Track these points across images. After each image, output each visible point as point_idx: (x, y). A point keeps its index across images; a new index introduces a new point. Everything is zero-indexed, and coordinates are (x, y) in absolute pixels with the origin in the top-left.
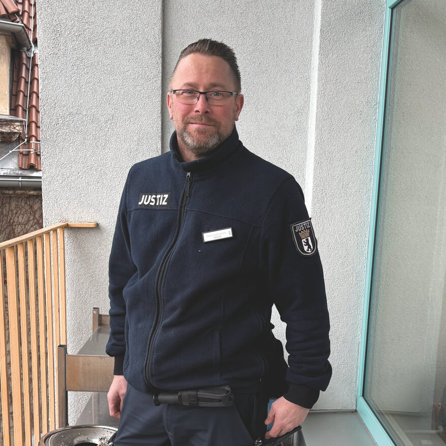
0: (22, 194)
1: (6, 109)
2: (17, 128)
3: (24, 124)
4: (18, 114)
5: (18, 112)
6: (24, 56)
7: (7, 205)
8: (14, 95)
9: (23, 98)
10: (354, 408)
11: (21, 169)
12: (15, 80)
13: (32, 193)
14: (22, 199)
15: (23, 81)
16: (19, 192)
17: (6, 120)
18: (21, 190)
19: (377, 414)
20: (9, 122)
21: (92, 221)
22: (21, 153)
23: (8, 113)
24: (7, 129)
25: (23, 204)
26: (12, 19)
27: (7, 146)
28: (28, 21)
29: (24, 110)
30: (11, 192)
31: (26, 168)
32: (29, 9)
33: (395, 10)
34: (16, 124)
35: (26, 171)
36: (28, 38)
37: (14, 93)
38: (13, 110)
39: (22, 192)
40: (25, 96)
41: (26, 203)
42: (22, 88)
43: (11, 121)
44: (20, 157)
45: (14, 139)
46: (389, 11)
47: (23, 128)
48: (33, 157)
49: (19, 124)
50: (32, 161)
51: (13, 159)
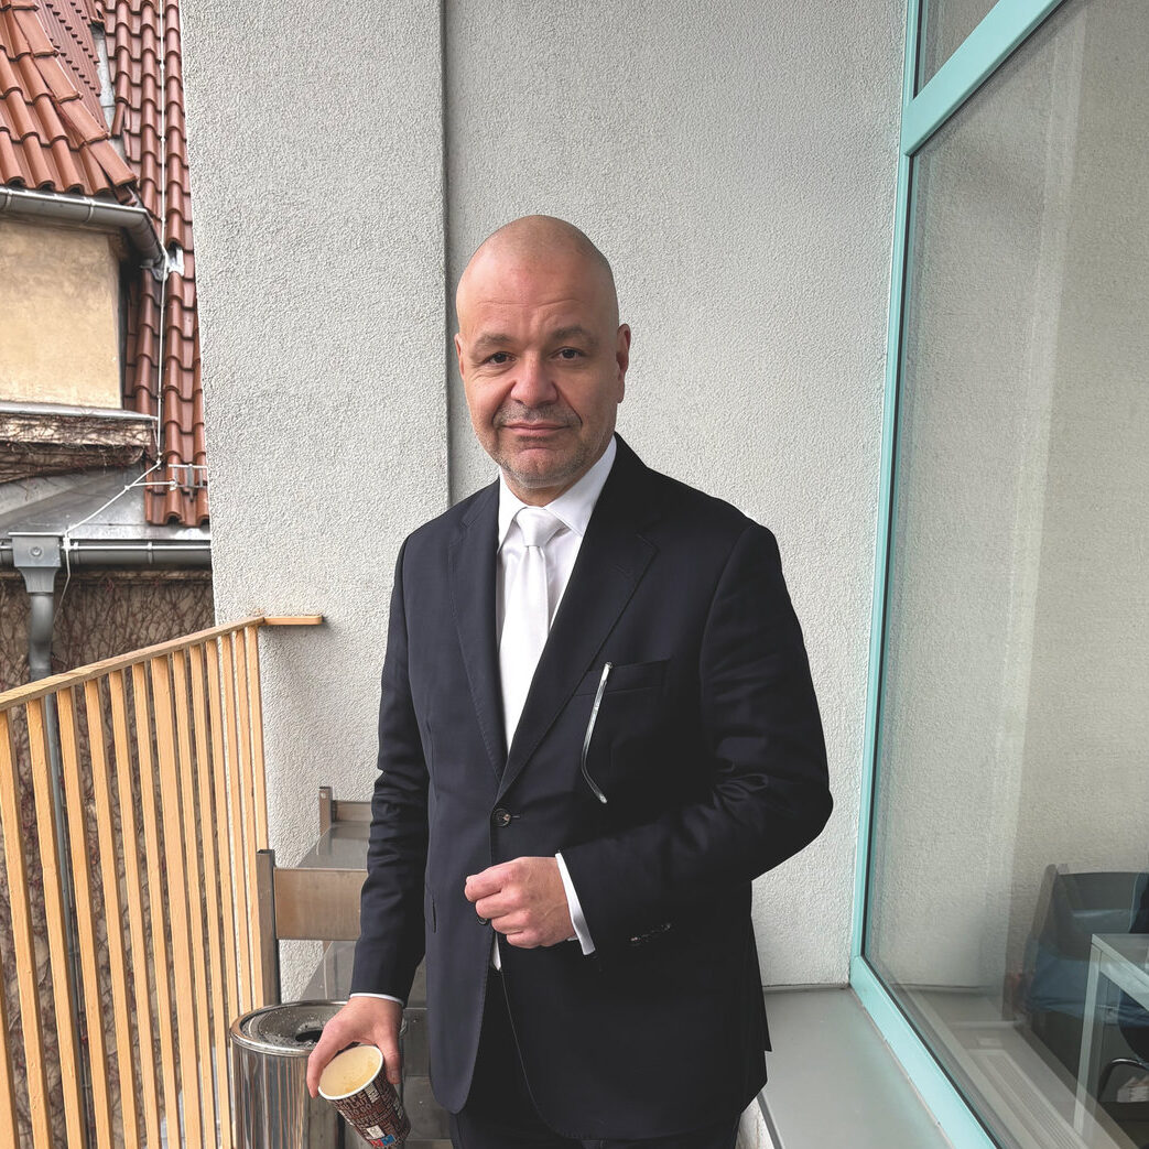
0: (154, 579)
1: (115, 395)
2: (140, 436)
3: (153, 427)
4: (141, 407)
5: (141, 401)
6: (148, 278)
7: (123, 602)
8: (129, 365)
9: (150, 372)
10: (846, 979)
11: (150, 524)
12: (130, 331)
13: (175, 575)
14: (155, 589)
15: (148, 333)
16: (147, 574)
17: (116, 420)
18: (151, 570)
19: (891, 990)
20: (121, 425)
21: (313, 611)
22: (149, 490)
23: (118, 405)
24: (119, 438)
25: (157, 600)
26: (122, 198)
27: (119, 476)
28: (155, 202)
29: (153, 398)
30: (130, 575)
31: (161, 521)
32: (156, 174)
33: (917, 159)
34: (138, 427)
35: (162, 529)
36: (156, 238)
37: (129, 360)
38: (130, 397)
39: (154, 573)
40: (153, 367)
41: (163, 598)
42: (147, 349)
43: (128, 421)
44: (149, 500)
45: (134, 459)
46: (905, 161)
47: (153, 437)
48: (174, 498)
49: (144, 427)
50: (174, 508)
51: (133, 503)
